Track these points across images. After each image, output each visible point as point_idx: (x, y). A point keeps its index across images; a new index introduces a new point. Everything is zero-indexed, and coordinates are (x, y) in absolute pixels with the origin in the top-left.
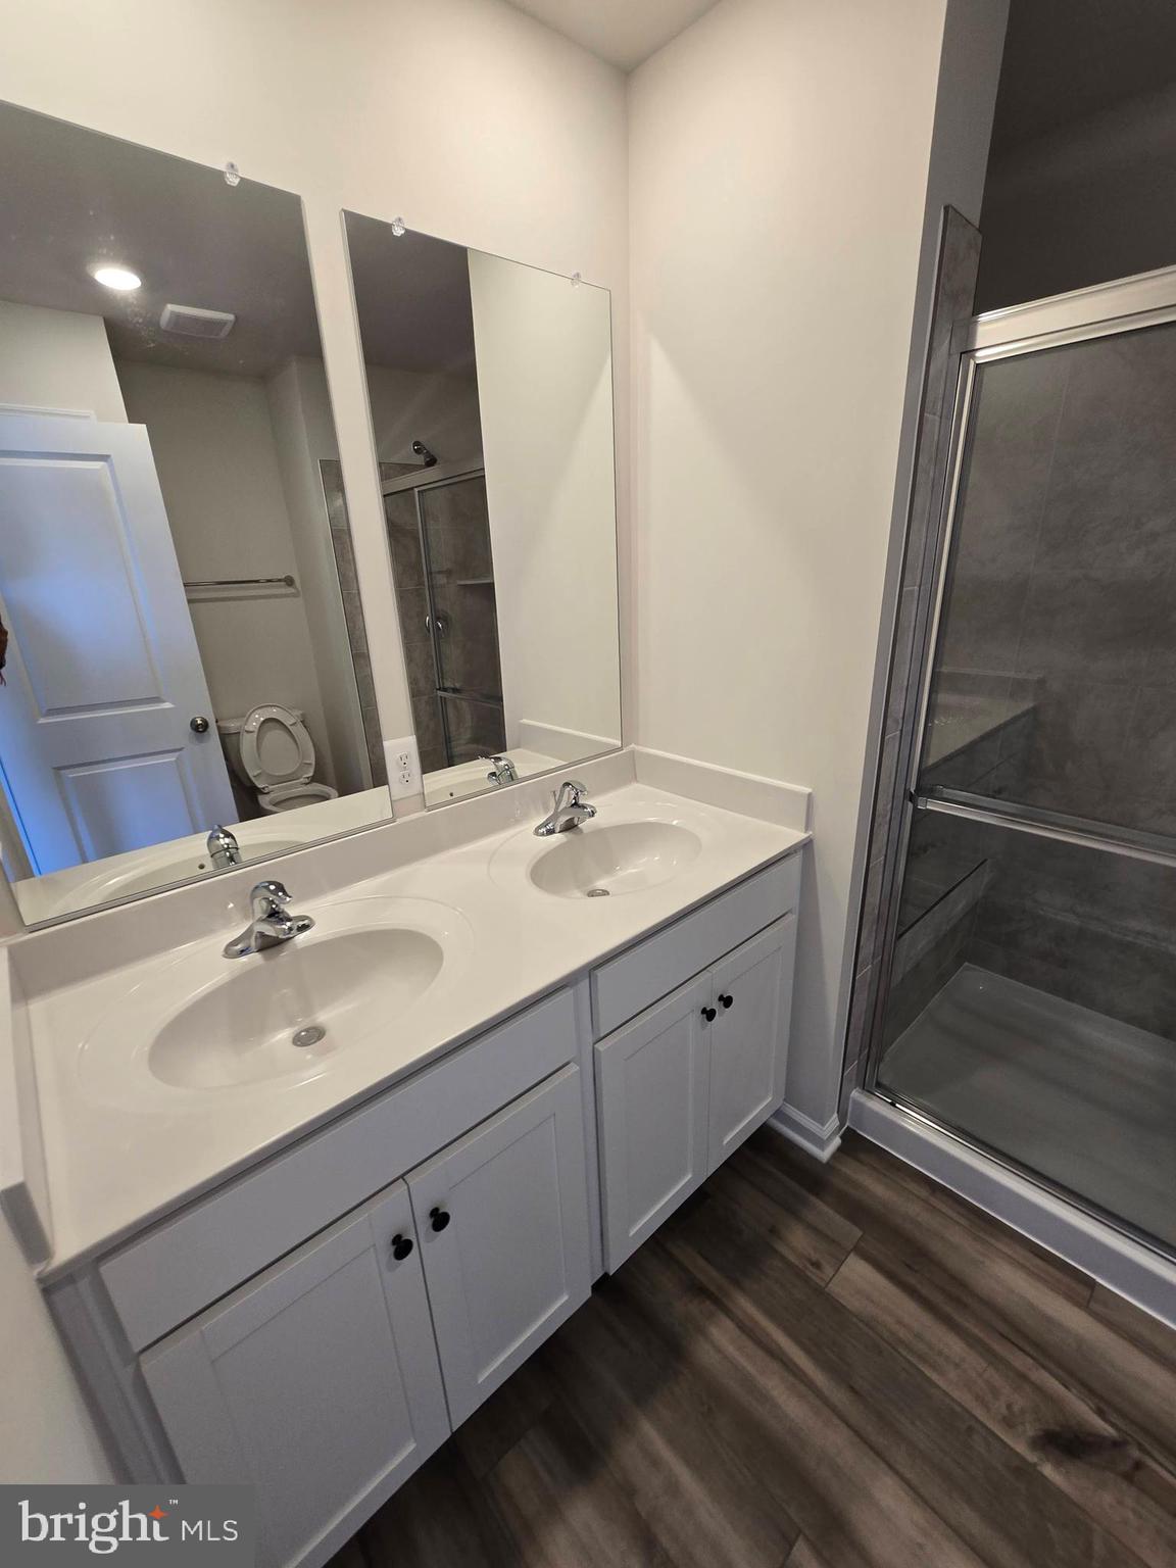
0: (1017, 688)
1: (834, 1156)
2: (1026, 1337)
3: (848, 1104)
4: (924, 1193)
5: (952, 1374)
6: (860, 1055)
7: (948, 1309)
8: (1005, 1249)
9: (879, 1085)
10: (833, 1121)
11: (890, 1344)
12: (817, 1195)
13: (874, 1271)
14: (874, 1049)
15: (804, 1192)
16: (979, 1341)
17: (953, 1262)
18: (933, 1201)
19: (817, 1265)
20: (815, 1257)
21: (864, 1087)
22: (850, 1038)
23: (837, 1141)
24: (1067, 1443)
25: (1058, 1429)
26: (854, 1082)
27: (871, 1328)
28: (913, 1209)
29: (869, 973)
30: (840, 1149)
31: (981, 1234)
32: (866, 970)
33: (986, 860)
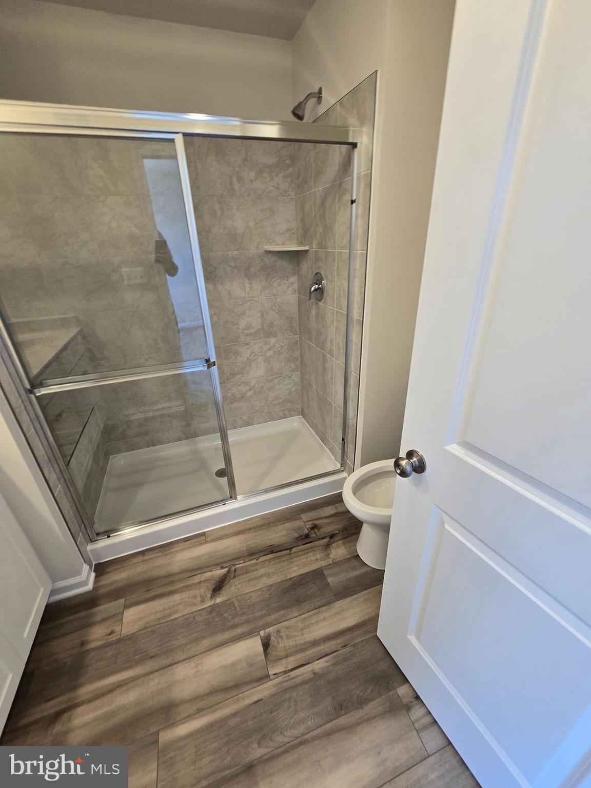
0: (64, 323)
1: (95, 582)
2: (196, 570)
3: (88, 555)
4: (140, 558)
5: (181, 607)
6: (81, 529)
7: (170, 588)
8: (177, 549)
9: (98, 534)
10: (86, 567)
11: (157, 625)
12: (96, 605)
13: (138, 606)
14: (86, 522)
15: (90, 611)
16: (183, 588)
17: (163, 572)
18: (145, 558)
19: (112, 633)
20: (109, 631)
21: (92, 541)
22: (70, 526)
23: (93, 575)
24: (218, 587)
25: (215, 585)
26: (85, 543)
27: (147, 628)
28: (140, 569)
29: (61, 489)
30: (96, 577)
31: (168, 552)
32: (59, 489)
33: (93, 408)
